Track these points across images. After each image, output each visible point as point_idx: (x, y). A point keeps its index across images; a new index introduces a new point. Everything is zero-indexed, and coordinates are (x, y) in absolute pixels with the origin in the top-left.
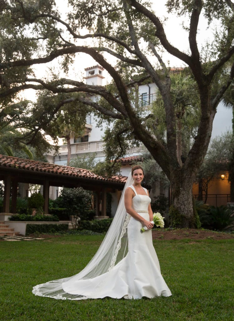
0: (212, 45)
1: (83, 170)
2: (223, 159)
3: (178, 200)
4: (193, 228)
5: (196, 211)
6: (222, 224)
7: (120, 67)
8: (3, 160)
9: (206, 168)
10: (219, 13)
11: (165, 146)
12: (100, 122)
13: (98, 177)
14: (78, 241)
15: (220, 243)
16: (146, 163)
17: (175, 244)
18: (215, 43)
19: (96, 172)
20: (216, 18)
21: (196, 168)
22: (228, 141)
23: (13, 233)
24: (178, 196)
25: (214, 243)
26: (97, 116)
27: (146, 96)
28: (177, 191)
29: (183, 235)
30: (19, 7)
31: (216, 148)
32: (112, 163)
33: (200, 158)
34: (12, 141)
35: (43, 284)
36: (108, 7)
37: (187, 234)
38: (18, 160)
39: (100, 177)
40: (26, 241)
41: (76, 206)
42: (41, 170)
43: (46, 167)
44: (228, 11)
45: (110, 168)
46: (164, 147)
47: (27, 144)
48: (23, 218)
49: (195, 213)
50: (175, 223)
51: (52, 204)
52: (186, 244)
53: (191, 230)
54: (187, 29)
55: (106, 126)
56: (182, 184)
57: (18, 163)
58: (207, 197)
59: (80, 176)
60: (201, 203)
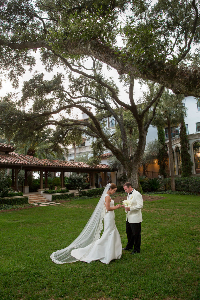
1: (82, 163)
2: (154, 153)
3: (130, 179)
5: (140, 184)
6: (155, 188)
8: (39, 161)
9: (145, 159)
10: (145, 82)
12: (89, 138)
13: (89, 166)
14: (78, 205)
15: (153, 203)
19: (88, 164)
20: (144, 84)
23: (45, 200)
24: (130, 177)
27: (113, 121)
28: (130, 175)
30: (43, 86)
32: (97, 159)
38: (47, 161)
39: (91, 167)
40: (52, 205)
41: (78, 184)
42: (59, 166)
43: (61, 164)
45: (95, 161)
46: (121, 151)
47: (52, 151)
48: (50, 192)
49: (139, 186)
54: (128, 93)
55: (92, 140)
56: (132, 171)
57: (46, 163)
58: (147, 173)
59: (80, 167)
60: (144, 177)
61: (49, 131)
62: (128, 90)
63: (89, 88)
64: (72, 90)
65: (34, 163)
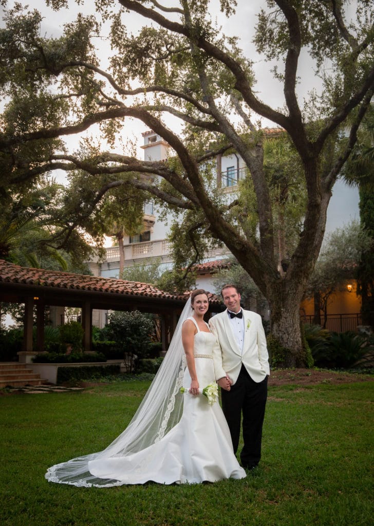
0: (322, 97)
1: (141, 285)
2: (348, 262)
3: (279, 326)
4: (303, 368)
5: (306, 342)
6: (349, 358)
7: (190, 132)
8: (22, 273)
9: (322, 277)
10: (332, 50)
11: (258, 247)
12: (164, 213)
13: (163, 293)
14: (132, 392)
15: (341, 389)
16: (234, 270)
17: (274, 392)
18: (327, 94)
19: (160, 287)
20: (328, 57)
21: (304, 278)
22: (354, 235)
23: (38, 381)
24: (279, 321)
25: (332, 390)
26: (159, 205)
27: (233, 172)
28: (277, 314)
29: (286, 378)
30: (39, 53)
31: (337, 246)
32: (184, 273)
33: (309, 264)
34: (35, 245)
35: (63, 463)
36: (170, 47)
37: (292, 377)
38: (43, 274)
39: (166, 294)
40: (56, 392)
41: (130, 339)
42: (78, 287)
43: (85, 282)
44: (344, 47)
45: (180, 280)
46: (256, 248)
47: (58, 248)
48: (53, 359)
49: (304, 345)
50: (275, 360)
51: (99, 335)
52: (290, 392)
53: (299, 371)
54: (281, 77)
55: (173, 219)
56: (283, 303)
57: (44, 277)
58: (326, 319)
59: (137, 294)
60: (317, 328)
61: (52, 190)
62: (282, 70)
63: (169, 67)
64: (120, 72)
65: (9, 275)
